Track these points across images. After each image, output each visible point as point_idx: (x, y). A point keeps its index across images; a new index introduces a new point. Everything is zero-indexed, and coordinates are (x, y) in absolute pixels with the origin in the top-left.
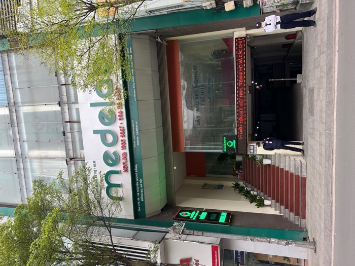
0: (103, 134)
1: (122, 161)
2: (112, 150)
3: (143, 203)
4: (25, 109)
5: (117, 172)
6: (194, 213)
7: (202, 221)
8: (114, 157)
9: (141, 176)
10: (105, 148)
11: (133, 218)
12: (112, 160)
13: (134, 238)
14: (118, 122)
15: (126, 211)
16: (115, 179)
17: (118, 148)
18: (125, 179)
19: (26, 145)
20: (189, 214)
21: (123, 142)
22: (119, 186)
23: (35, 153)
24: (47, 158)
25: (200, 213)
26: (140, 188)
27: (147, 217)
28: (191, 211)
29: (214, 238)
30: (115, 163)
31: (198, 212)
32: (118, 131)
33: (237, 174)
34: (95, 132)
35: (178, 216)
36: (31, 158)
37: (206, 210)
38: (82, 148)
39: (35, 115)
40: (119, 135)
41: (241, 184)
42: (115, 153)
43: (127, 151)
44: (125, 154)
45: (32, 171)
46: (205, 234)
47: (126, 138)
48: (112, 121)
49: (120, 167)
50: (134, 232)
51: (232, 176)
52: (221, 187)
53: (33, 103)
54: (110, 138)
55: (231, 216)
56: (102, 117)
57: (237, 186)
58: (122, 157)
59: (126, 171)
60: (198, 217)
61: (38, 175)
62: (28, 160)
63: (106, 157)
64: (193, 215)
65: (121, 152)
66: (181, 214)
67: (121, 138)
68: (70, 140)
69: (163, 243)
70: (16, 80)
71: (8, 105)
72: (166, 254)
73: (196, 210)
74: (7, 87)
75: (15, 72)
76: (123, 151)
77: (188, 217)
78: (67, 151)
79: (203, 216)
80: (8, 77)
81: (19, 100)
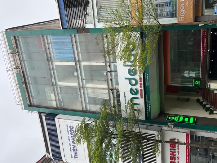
0: (130, 80)
1: (140, 93)
2: (134, 88)
3: (150, 113)
5: (137, 98)
6: (176, 117)
7: (181, 122)
8: (135, 91)
9: (149, 100)
10: (131, 87)
11: (145, 120)
13: (147, 129)
14: (138, 74)
16: (136, 101)
17: (138, 87)
18: (141, 102)
20: (173, 118)
21: (141, 84)
22: (138, 104)
23: (90, 85)
25: (179, 118)
26: (148, 106)
27: (152, 119)
28: (174, 116)
29: (188, 131)
30: (136, 93)
32: (138, 79)
34: (126, 79)
35: (168, 119)
37: (182, 116)
39: (91, 67)
42: (136, 89)
43: (143, 88)
45: (88, 94)
46: (184, 128)
47: (142, 82)
48: (135, 74)
49: (138, 96)
50: (146, 126)
52: (188, 100)
53: (89, 60)
54: (134, 82)
56: (130, 72)
57: (198, 100)
58: (140, 91)
59: (142, 97)
60: (179, 120)
62: (86, 89)
63: (131, 90)
64: (176, 119)
65: (139, 89)
67: (139, 82)
69: (161, 131)
70: (79, 48)
71: (75, 61)
72: (162, 136)
73: (177, 115)
74: (74, 52)
75: (78, 44)
76: (141, 88)
77: (174, 120)
78: (108, 85)
79: (181, 119)
80: (75, 47)
81: (81, 58)
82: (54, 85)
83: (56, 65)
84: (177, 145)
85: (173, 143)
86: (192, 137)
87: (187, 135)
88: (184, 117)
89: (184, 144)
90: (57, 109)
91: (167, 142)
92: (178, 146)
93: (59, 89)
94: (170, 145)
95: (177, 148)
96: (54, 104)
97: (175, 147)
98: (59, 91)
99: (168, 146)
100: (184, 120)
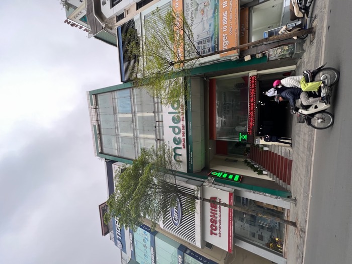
0: (174, 128)
1: (182, 142)
2: (177, 136)
3: (192, 165)
4: (138, 115)
5: (180, 148)
6: (219, 173)
7: (224, 178)
8: (178, 140)
9: (191, 151)
10: (175, 135)
11: (186, 172)
12: (177, 141)
13: (187, 182)
14: (182, 122)
15: (183, 168)
16: (178, 152)
18: (183, 152)
19: (138, 131)
20: (216, 174)
21: (183, 133)
22: (180, 155)
23: (142, 136)
24: (147, 138)
25: (223, 174)
26: (191, 157)
27: (194, 172)
28: (218, 172)
29: (231, 189)
30: (179, 143)
31: (222, 173)
32: (181, 127)
33: (246, 155)
34: (170, 127)
35: (211, 174)
36: (140, 138)
37: (227, 173)
38: (163, 135)
39: (143, 117)
40: (182, 129)
41: (249, 160)
42: (179, 138)
43: (185, 137)
44: (184, 139)
45: (140, 144)
46: (225, 185)
47: (185, 131)
48: (178, 122)
49: (181, 146)
50: (187, 179)
51: (243, 156)
52: (236, 161)
53: (142, 112)
54: (177, 130)
55: (242, 178)
56: (173, 119)
57: (246, 161)
59: (184, 148)
60: (222, 176)
61: (143, 146)
62: (139, 139)
63: (175, 140)
64: (219, 175)
65: (182, 138)
66: (212, 173)
67: (182, 131)
69: (202, 187)
70: (135, 101)
71: (132, 113)
72: (203, 193)
73: (221, 172)
74: (131, 104)
75: (135, 97)
77: (216, 176)
78: (156, 135)
79: (225, 176)
80: (132, 99)
81: (136, 110)
82: (117, 135)
83: (119, 118)
84: (218, 206)
85: (214, 202)
86: (237, 198)
87: (230, 194)
88: (229, 174)
89: (225, 205)
90: (118, 157)
91: (207, 200)
92: (220, 207)
93: (120, 139)
94: (211, 204)
95: (218, 209)
96: (116, 153)
97: (216, 208)
98: (120, 141)
99: (208, 205)
100: (227, 177)
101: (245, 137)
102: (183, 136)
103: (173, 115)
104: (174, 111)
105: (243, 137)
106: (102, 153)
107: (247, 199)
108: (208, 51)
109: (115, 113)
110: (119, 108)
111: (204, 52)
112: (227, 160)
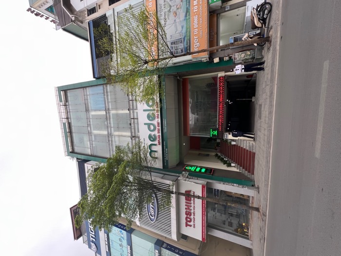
0: (149, 125)
1: (158, 139)
2: (153, 133)
3: (167, 161)
4: (113, 112)
5: (155, 145)
6: (193, 168)
7: (197, 172)
8: (153, 137)
9: (167, 147)
10: (150, 132)
11: (162, 168)
12: (153, 138)
13: (162, 178)
14: (156, 119)
15: (159, 165)
16: (154, 148)
17: (156, 133)
18: (159, 148)
19: (113, 129)
20: (190, 168)
21: (159, 129)
22: (156, 151)
23: (116, 133)
24: (122, 136)
25: (196, 168)
26: (166, 154)
27: (169, 168)
28: (192, 166)
29: (203, 182)
30: (154, 140)
32: (156, 124)
33: (217, 149)
34: (145, 124)
35: (185, 169)
36: (115, 136)
37: (200, 167)
38: (138, 132)
39: (117, 115)
40: (157, 126)
41: (219, 154)
42: (154, 135)
43: (160, 134)
44: (159, 136)
45: (115, 142)
46: (199, 179)
47: (160, 128)
48: (154, 119)
49: (156, 142)
50: (163, 175)
51: (214, 150)
52: (208, 155)
53: (116, 109)
54: (152, 127)
56: (149, 117)
57: (217, 155)
58: (157, 137)
59: (159, 144)
60: (195, 170)
61: (117, 144)
62: (113, 136)
63: (150, 137)
64: (193, 169)
65: (157, 135)
67: (157, 128)
68: (133, 127)
69: (177, 182)
70: (109, 98)
71: (106, 110)
72: (178, 187)
73: (194, 166)
74: (105, 101)
75: (109, 94)
76: (158, 134)
77: (190, 170)
78: (131, 133)
79: (198, 169)
80: (106, 96)
81: (110, 107)
82: (90, 133)
83: (92, 115)
84: (192, 199)
85: (189, 195)
86: (209, 190)
87: (203, 187)
88: (201, 168)
89: (199, 197)
90: (91, 156)
91: (182, 194)
92: (194, 199)
93: (93, 137)
94: (186, 198)
95: (192, 202)
96: (89, 152)
97: (190, 201)
98: (93, 139)
99: (183, 199)
100: (200, 171)
101: (216, 133)
102: (159, 132)
103: (148, 112)
104: (149, 108)
105: (214, 133)
106: (72, 152)
107: (218, 190)
108: (180, 51)
109: (87, 110)
110: (91, 105)
111: (177, 52)
112: (199, 154)
